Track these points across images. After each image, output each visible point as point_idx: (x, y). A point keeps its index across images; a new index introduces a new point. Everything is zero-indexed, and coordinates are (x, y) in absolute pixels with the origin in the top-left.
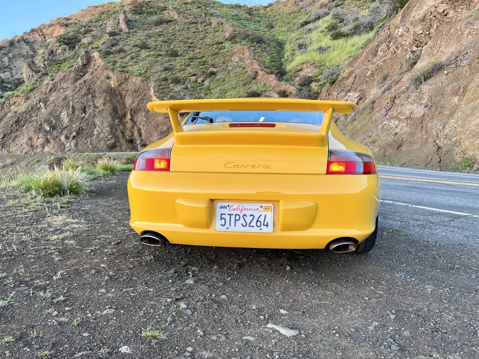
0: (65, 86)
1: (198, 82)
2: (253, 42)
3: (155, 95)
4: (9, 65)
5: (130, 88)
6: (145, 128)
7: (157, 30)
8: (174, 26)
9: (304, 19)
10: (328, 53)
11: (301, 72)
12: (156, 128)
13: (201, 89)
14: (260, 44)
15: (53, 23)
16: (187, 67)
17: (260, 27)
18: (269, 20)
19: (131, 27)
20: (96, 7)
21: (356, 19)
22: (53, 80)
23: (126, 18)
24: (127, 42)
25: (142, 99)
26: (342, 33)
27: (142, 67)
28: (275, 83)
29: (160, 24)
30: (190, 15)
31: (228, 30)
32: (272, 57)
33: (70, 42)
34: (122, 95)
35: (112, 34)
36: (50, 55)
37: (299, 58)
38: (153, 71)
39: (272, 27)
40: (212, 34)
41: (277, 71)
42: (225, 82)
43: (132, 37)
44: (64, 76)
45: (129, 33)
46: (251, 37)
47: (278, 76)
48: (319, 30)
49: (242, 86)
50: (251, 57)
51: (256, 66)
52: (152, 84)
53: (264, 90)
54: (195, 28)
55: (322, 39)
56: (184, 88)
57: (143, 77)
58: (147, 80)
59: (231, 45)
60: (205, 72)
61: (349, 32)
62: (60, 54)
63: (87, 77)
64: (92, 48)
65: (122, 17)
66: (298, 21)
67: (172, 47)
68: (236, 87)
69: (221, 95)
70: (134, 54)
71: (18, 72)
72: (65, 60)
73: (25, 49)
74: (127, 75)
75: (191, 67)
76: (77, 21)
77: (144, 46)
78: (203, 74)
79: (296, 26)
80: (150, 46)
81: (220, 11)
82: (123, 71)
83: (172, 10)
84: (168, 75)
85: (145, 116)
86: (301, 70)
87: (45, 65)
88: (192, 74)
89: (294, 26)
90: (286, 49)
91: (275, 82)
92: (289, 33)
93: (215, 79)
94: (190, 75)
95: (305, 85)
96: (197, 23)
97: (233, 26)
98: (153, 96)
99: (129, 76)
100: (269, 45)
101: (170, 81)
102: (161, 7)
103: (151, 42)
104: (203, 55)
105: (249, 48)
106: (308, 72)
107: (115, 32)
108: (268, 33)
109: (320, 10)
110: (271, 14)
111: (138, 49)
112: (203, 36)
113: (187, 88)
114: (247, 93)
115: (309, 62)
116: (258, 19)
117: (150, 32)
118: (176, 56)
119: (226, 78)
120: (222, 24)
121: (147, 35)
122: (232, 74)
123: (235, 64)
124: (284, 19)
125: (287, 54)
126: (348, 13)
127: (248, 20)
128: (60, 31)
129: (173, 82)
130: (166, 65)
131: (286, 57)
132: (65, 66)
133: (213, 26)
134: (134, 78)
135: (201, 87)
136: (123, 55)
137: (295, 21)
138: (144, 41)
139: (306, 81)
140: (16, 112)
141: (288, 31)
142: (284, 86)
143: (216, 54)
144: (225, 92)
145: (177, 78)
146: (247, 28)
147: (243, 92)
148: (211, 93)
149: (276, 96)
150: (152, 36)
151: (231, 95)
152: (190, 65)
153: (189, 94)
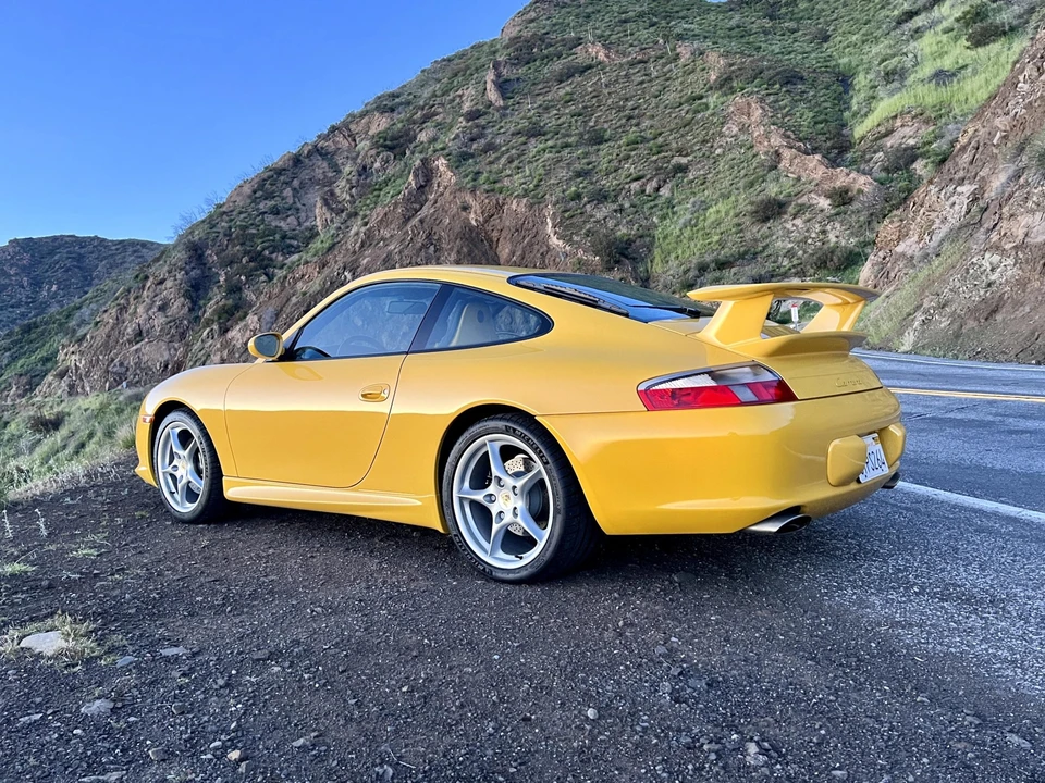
0: (386, 233)
1: (647, 192)
2: (774, 84)
3: (556, 233)
4: (295, 203)
5: (508, 223)
7: (562, 92)
8: (597, 77)
9: (906, 4)
10: (959, 82)
11: (888, 139)
13: (652, 208)
14: (789, 87)
15: (368, 108)
16: (623, 163)
17: (796, 44)
18: (817, 24)
19: (510, 95)
20: (449, 60)
22: (366, 224)
23: (498, 76)
24: (502, 127)
25: (531, 244)
26: (997, 27)
27: (531, 175)
28: (820, 173)
29: (568, 78)
30: (631, 45)
31: (716, 63)
32: (820, 112)
33: (395, 145)
34: (492, 241)
35: (473, 116)
36: (360, 175)
37: (885, 106)
38: (552, 181)
39: (826, 38)
40: (680, 80)
41: (829, 144)
42: (707, 184)
43: (512, 115)
44: (386, 214)
45: (506, 108)
46: (767, 73)
47: (831, 155)
48: (939, 28)
49: (745, 188)
50: (766, 120)
51: (776, 140)
52: (549, 211)
53: (796, 191)
54: (643, 72)
55: (945, 49)
56: (616, 211)
57: (533, 197)
58: (540, 203)
59: (721, 100)
60: (661, 168)
61: (1015, 23)
62: (378, 171)
63: (426, 211)
64: (435, 151)
65: (490, 76)
66: (889, 13)
67: (592, 124)
68: (730, 192)
69: (696, 215)
70: (514, 151)
71: (310, 215)
72: (386, 182)
73: (321, 168)
74: (501, 197)
75: (630, 161)
76: (411, 97)
77: (535, 132)
78: (656, 174)
79: (884, 26)
80: (545, 129)
81: (700, 25)
82: (493, 191)
83: (593, 43)
84: (581, 185)
86: (888, 133)
87: (352, 196)
88: (634, 176)
89: (880, 28)
90: (857, 88)
91: (822, 170)
92: (866, 48)
93: (685, 180)
94: (629, 180)
95: (897, 169)
96: (646, 62)
97: (726, 54)
98: (552, 235)
99: (505, 199)
100: (813, 85)
101: (585, 199)
102: (572, 40)
103: (550, 121)
104: (659, 131)
105: (762, 100)
106: (907, 135)
107: (478, 110)
108: (813, 55)
110: (825, 7)
111: (523, 139)
112: (660, 88)
113: (621, 210)
114: (752, 203)
115: (909, 112)
116: (792, 25)
117: (546, 98)
118: (601, 143)
119: (709, 176)
120: (701, 54)
121: (540, 106)
122: (722, 165)
123: (729, 140)
124: (856, 15)
125: (857, 100)
127: (766, 33)
128: (380, 123)
129: (593, 201)
130: (577, 166)
131: (855, 108)
132: (387, 196)
133: (682, 61)
134: (514, 202)
135: (652, 204)
136: (492, 156)
137: (883, 13)
138: (534, 119)
139: (899, 158)
140: (304, 294)
141: (863, 43)
142: (842, 178)
143: (688, 124)
144: (704, 205)
145: (601, 190)
146: (761, 54)
147: (744, 201)
148: (674, 213)
149: (824, 203)
150: (552, 106)
151: (718, 212)
152: (629, 157)
153: (627, 222)
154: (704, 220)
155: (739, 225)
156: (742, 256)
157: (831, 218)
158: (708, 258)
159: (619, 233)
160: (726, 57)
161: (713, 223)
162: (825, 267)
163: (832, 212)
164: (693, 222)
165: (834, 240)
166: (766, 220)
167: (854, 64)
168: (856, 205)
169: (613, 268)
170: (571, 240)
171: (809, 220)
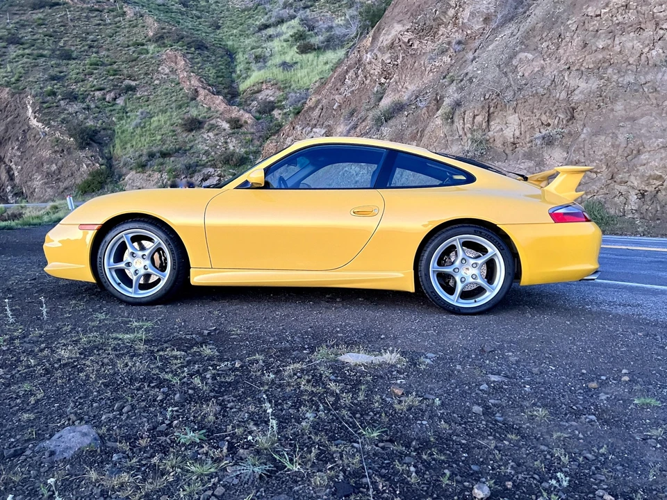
1: (107, 100)
2: (191, 47)
3: (36, 117)
6: (19, 167)
7: (35, 17)
8: (64, 13)
9: (262, 20)
10: (294, 70)
11: (259, 94)
12: (38, 168)
13: (111, 111)
14: (200, 51)
16: (87, 76)
17: (201, 26)
18: (213, 17)
21: (330, 28)
25: (13, 122)
26: (312, 46)
27: (12, 72)
28: (223, 107)
29: (40, 7)
31: (152, 26)
32: (219, 71)
37: (256, 76)
38: (30, 79)
39: (218, 27)
40: (127, 29)
41: (226, 91)
42: (150, 102)
46: (186, 39)
47: (228, 98)
48: (282, 38)
49: (176, 108)
50: (188, 69)
51: (195, 82)
52: (29, 100)
53: (208, 116)
54: (99, 18)
55: (286, 51)
56: (84, 109)
57: (14, 88)
58: (20, 93)
59: (157, 49)
60: (117, 85)
61: (321, 45)
66: (253, 22)
67: (61, 44)
68: (167, 109)
69: (144, 120)
75: (94, 76)
77: (14, 41)
78: (113, 89)
79: (251, 29)
80: (23, 40)
84: (55, 86)
85: (18, 149)
86: (259, 91)
88: (97, 87)
89: (249, 29)
90: (238, 61)
91: (223, 105)
92: (242, 38)
93: (134, 97)
94: (93, 89)
95: (265, 112)
96: (101, 11)
97: (159, 21)
98: (32, 118)
100: (214, 54)
101: (60, 96)
103: (26, 34)
104: (113, 60)
105: (184, 55)
106: (269, 94)
108: (212, 35)
109: (283, 10)
110: (217, 8)
111: (4, 44)
112: (113, 32)
113: (88, 108)
114: (183, 119)
115: (270, 82)
116: (198, 13)
117: (22, 18)
118: (69, 59)
119: (151, 97)
120: (141, 16)
121: (17, 23)
122: (159, 91)
123: (164, 76)
124: (234, 18)
125: (239, 68)
126: (319, 18)
127: (182, 14)
129: (66, 99)
130: (53, 72)
131: (238, 72)
133: (128, 17)
135: (112, 108)
137: (250, 21)
138: (13, 31)
139: (266, 106)
141: (240, 35)
142: (236, 112)
143: (135, 60)
144: (150, 116)
145: (72, 92)
146: (181, 27)
147: (176, 117)
148: (128, 117)
149: (226, 126)
150: (28, 25)
151: (159, 121)
152: (92, 74)
153: (94, 118)
154: (150, 125)
155: (174, 131)
156: (177, 151)
157: (230, 135)
158: (155, 149)
159: (87, 124)
160: (159, 22)
161: (156, 127)
162: (229, 163)
163: (231, 131)
164: (142, 125)
165: (232, 148)
166: (191, 130)
167: (236, 46)
168: (244, 129)
169: (85, 148)
170: (49, 123)
171: (217, 134)
